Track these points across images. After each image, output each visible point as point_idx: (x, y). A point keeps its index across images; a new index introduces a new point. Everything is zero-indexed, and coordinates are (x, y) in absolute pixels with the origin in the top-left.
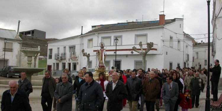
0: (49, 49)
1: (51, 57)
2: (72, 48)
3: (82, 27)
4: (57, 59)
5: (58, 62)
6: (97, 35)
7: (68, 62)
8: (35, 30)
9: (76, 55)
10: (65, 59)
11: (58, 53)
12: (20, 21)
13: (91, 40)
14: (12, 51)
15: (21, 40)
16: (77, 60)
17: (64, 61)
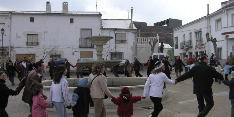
0: (176, 38)
1: (177, 47)
2: (198, 33)
3: (208, 5)
4: (183, 48)
5: (184, 51)
6: (225, 12)
7: (195, 50)
8: (170, 19)
9: (203, 41)
10: (191, 48)
11: (184, 41)
12: (132, 8)
13: (219, 21)
14: (126, 43)
15: (136, 29)
16: (205, 47)
17: (190, 51)
